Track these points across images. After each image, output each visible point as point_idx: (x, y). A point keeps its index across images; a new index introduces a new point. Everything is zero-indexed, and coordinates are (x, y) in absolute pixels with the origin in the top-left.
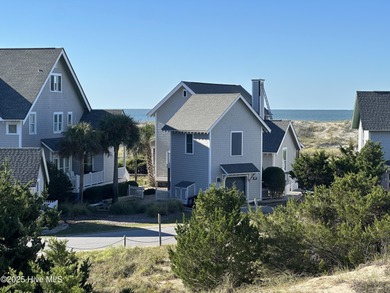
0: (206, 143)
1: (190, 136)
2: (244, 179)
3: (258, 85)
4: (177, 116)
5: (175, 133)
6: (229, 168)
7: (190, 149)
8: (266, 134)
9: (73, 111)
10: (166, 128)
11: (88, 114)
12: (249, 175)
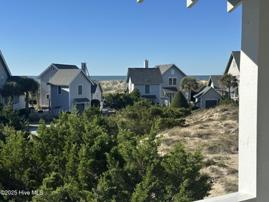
0: (68, 90)
1: (60, 87)
2: (83, 104)
3: (84, 65)
4: (53, 78)
5: (53, 86)
6: (78, 100)
7: (60, 93)
8: (92, 86)
9: (3, 77)
10: (48, 84)
11: (10, 78)
12: (86, 103)
